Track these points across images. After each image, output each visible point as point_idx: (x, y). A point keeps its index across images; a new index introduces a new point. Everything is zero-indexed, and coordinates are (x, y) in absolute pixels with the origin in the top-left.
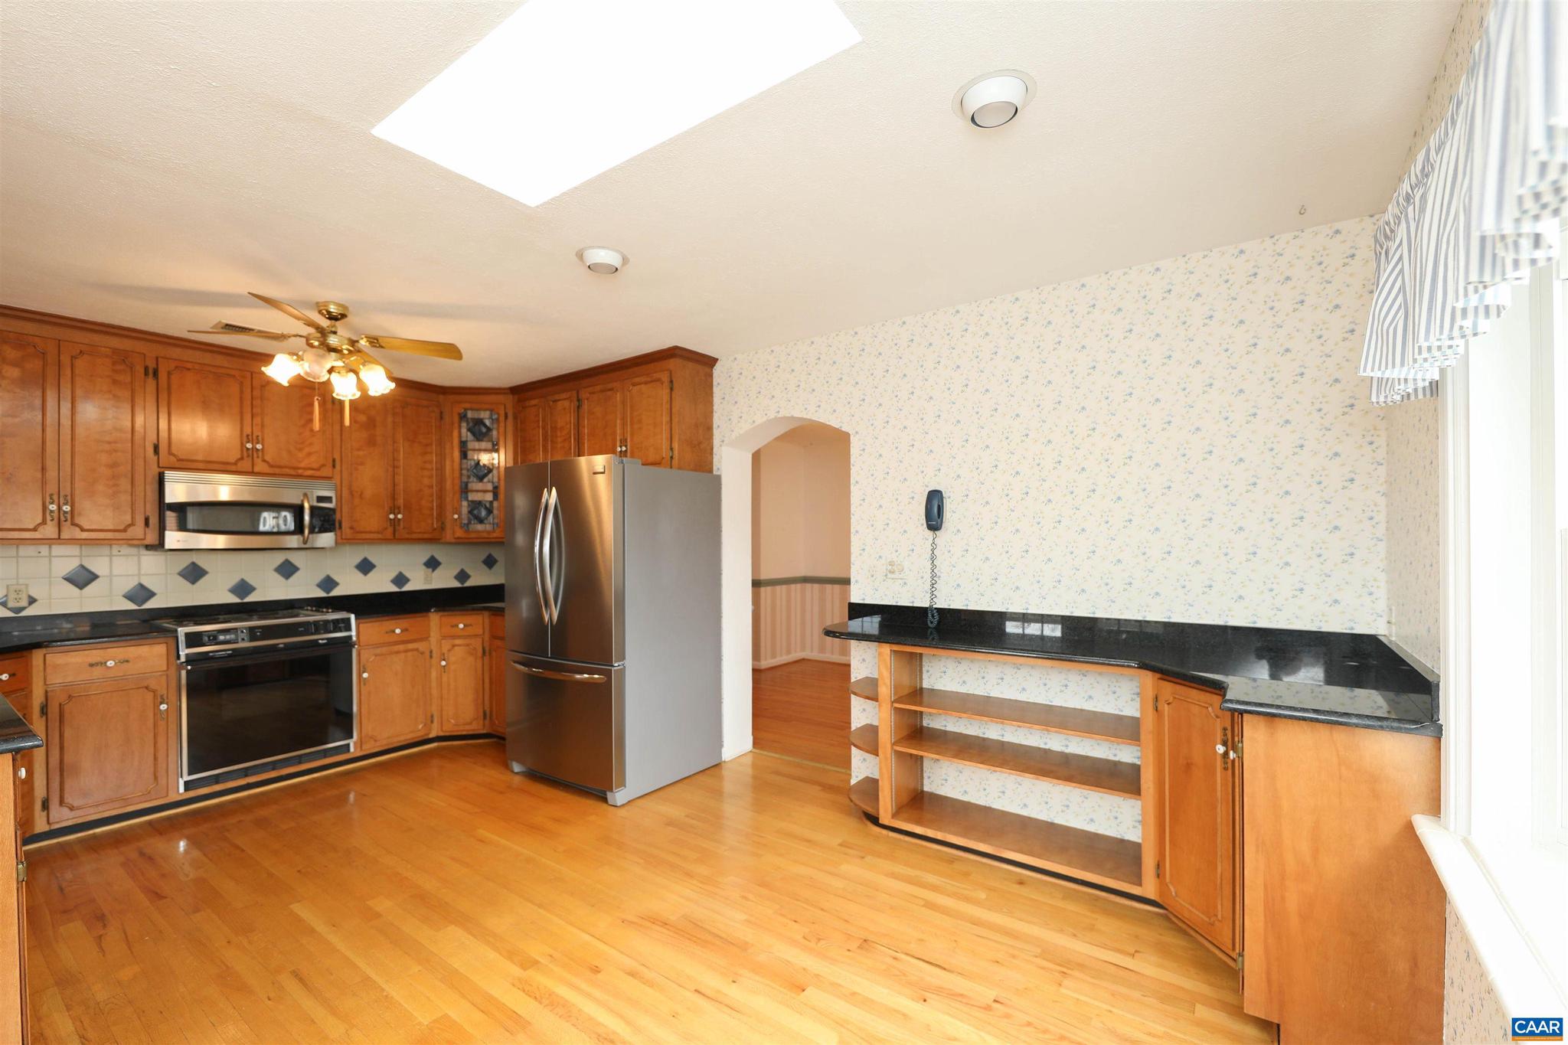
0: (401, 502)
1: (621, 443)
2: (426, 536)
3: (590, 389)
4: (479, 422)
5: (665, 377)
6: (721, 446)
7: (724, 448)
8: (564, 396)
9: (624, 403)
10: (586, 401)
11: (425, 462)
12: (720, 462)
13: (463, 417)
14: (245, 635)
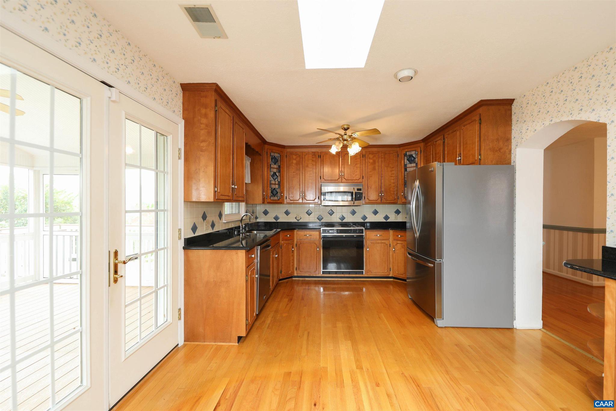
0: (383, 189)
1: (459, 156)
2: (392, 202)
3: (448, 133)
4: (411, 156)
5: (477, 118)
6: (516, 148)
7: (518, 149)
8: (439, 138)
9: (460, 135)
10: (446, 139)
11: (392, 174)
12: (515, 157)
13: (405, 155)
14: (336, 232)
